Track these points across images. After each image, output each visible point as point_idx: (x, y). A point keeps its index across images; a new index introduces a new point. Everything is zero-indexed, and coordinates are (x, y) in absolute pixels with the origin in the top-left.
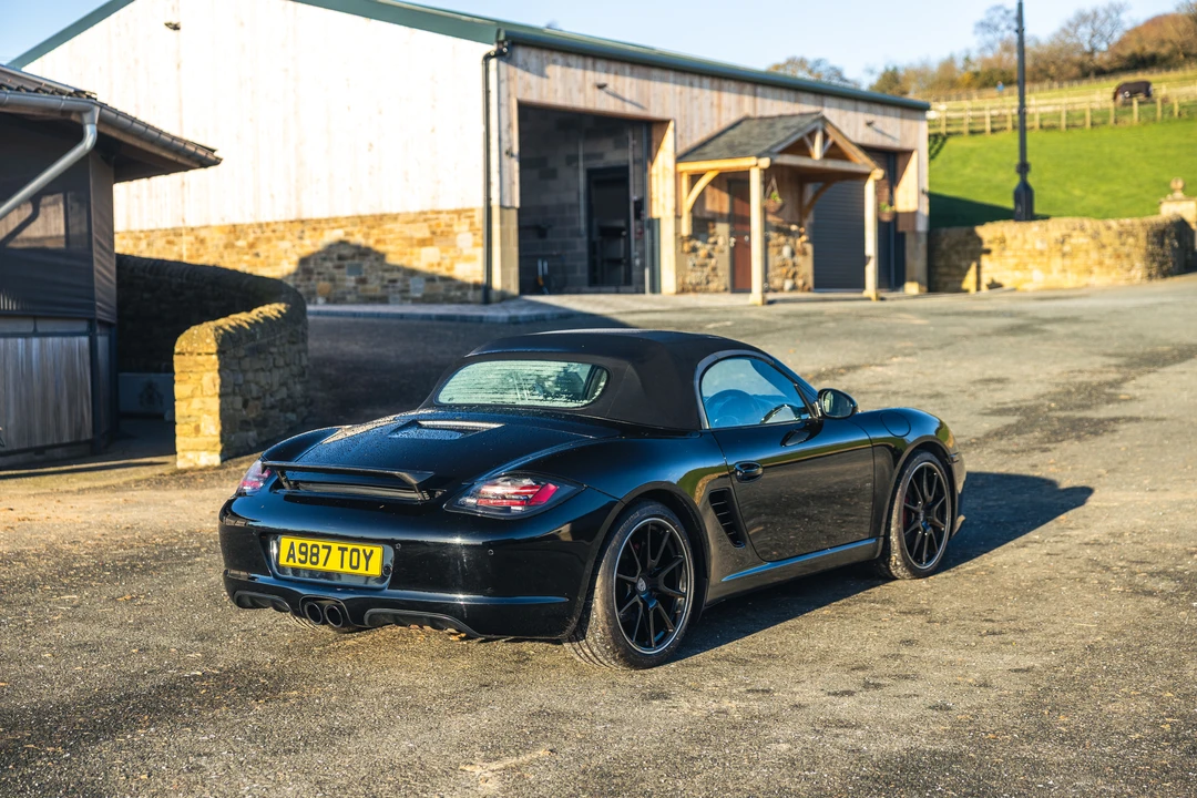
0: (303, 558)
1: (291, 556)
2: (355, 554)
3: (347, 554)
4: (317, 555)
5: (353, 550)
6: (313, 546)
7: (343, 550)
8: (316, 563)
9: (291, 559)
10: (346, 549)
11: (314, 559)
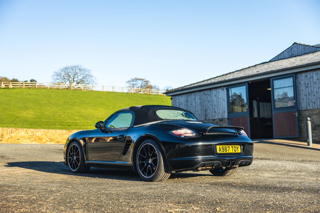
0: (223, 150)
1: (220, 150)
2: (235, 148)
3: (233, 148)
4: (226, 149)
5: (235, 147)
6: (225, 147)
7: (232, 147)
8: (227, 151)
9: (220, 151)
10: (233, 147)
11: (226, 150)
